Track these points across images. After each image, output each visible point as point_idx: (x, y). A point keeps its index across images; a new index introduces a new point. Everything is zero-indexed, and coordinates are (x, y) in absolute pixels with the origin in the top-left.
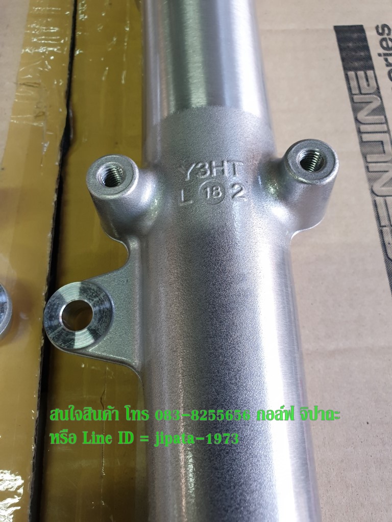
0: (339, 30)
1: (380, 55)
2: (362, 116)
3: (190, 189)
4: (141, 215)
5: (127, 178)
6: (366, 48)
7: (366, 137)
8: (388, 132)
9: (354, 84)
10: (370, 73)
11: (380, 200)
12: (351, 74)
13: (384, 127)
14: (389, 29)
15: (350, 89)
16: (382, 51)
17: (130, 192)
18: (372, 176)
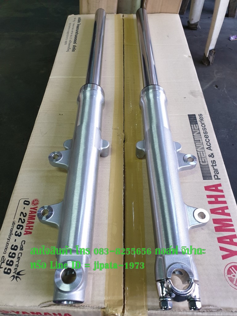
0: (189, 115)
2: (194, 134)
6: (196, 119)
7: (195, 139)
8: (201, 138)
9: (193, 127)
10: (197, 125)
11: (199, 153)
12: (192, 125)
13: (200, 137)
14: (202, 115)
15: (192, 129)
16: (200, 120)
18: (197, 147)
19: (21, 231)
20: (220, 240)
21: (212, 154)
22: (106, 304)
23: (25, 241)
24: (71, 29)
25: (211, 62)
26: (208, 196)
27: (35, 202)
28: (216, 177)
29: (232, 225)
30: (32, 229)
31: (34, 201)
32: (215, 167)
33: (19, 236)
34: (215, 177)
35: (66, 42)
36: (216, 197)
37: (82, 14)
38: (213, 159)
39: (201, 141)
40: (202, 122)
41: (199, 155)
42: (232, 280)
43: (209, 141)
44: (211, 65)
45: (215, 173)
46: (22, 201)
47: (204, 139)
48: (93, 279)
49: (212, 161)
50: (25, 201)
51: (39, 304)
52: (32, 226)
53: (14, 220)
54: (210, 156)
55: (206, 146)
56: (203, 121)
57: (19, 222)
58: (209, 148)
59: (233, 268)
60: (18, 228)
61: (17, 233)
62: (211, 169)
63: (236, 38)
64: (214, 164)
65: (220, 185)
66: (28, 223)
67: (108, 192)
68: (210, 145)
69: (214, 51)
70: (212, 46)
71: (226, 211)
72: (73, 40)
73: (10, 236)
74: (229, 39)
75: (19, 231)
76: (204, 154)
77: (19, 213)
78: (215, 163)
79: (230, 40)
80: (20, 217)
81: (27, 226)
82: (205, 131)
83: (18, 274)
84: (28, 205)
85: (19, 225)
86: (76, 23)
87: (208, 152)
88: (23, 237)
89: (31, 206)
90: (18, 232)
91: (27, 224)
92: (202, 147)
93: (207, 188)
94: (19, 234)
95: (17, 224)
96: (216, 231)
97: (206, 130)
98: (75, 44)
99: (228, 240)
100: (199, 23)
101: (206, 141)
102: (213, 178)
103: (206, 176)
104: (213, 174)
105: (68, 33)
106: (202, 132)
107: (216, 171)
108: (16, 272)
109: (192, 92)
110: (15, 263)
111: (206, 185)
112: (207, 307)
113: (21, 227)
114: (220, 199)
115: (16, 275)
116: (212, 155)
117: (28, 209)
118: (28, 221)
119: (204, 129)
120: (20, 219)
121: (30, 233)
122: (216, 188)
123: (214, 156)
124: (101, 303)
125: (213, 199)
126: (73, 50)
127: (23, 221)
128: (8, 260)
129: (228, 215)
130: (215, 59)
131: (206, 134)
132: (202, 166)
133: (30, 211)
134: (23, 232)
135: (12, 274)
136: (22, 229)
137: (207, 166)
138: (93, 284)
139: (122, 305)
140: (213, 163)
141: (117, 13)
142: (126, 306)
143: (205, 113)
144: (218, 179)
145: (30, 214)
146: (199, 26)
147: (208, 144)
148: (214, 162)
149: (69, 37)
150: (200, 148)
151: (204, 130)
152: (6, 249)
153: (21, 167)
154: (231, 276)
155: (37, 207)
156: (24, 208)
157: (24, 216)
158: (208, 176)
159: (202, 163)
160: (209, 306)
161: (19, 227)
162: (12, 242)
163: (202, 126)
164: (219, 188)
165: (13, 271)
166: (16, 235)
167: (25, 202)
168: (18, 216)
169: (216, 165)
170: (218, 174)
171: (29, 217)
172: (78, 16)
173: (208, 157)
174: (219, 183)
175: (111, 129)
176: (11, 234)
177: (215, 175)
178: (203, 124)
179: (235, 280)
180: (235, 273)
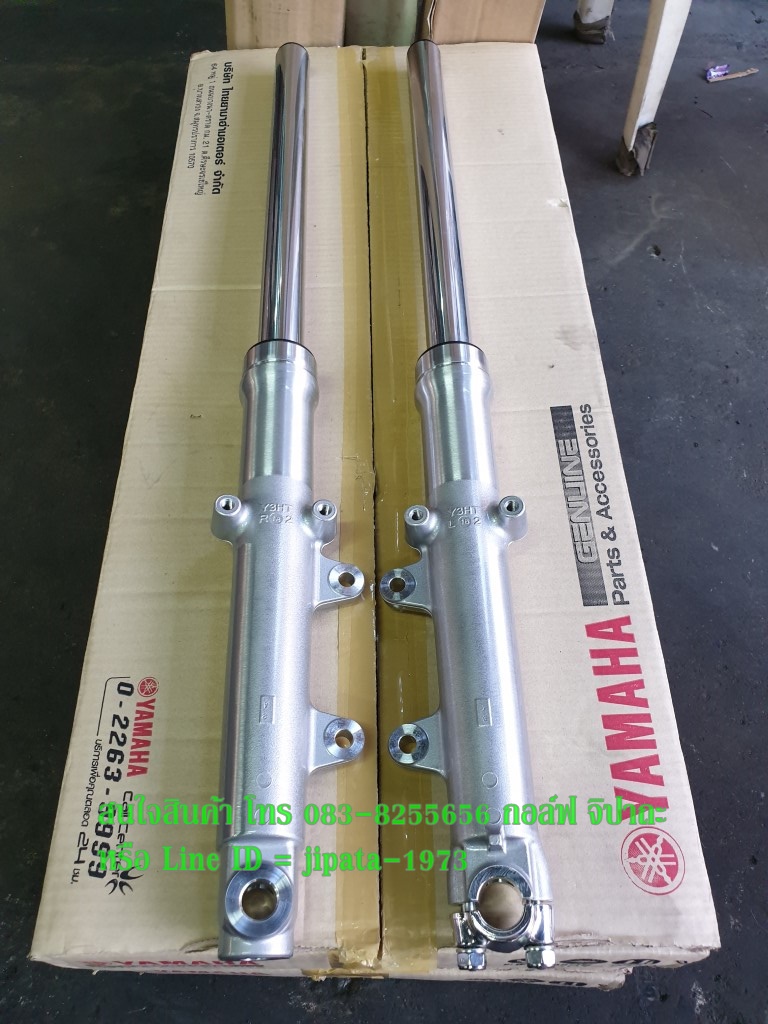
0: (553, 410)
1: (581, 427)
2: (566, 471)
3: (454, 520)
4: (430, 533)
5: (423, 516)
6: (573, 423)
7: (568, 485)
8: (584, 481)
9: (562, 448)
10: (574, 441)
11: (575, 526)
12: (561, 442)
13: (581, 478)
14: (590, 408)
15: (559, 452)
16: (584, 425)
17: (424, 523)
18: (571, 510)
19: (120, 767)
20: (618, 771)
21: (612, 530)
22: (339, 940)
23: (130, 792)
24: (204, 105)
25: (642, 167)
26: (595, 654)
27: (148, 687)
29: (650, 731)
30: (146, 760)
31: (143, 683)
32: (617, 570)
33: (117, 779)
34: (614, 598)
35: (192, 158)
36: (614, 654)
37: (234, 48)
38: (611, 545)
39: (583, 492)
40: (590, 431)
41: (576, 533)
42: (637, 871)
43: (605, 488)
44: (642, 174)
45: (616, 587)
46: (113, 686)
47: (591, 483)
49: (609, 551)
50: (122, 684)
51: (182, 944)
52: (147, 753)
53: (98, 738)
54: (605, 536)
55: (595, 507)
56: (593, 427)
57: (110, 742)
58: (604, 513)
59: (642, 840)
60: (112, 760)
61: (109, 773)
62: (606, 572)
63: (725, 74)
64: (615, 561)
65: (627, 621)
66: (134, 744)
67: (335, 653)
68: (607, 502)
69: (652, 131)
70: (646, 112)
71: (638, 694)
72: (212, 152)
73: (92, 780)
74: (704, 76)
75: (114, 767)
76: (590, 531)
77: (108, 717)
78: (618, 557)
79: (708, 82)
80: (113, 729)
81: (132, 754)
82: (594, 459)
83: (125, 875)
84: (129, 694)
85: (111, 751)
86: (219, 86)
87: (601, 524)
88: (127, 783)
89: (137, 697)
90: (111, 771)
91: (133, 747)
92: (585, 508)
93: (593, 630)
94: (116, 775)
95: (106, 748)
96: (609, 748)
97: (598, 456)
98: (219, 167)
99: (638, 771)
100: (609, 22)
101: (597, 490)
102: (610, 599)
103: (592, 595)
104: (609, 589)
105: (196, 122)
106: (586, 460)
107: (619, 579)
108: (120, 872)
109: (564, 332)
110: (114, 850)
111: (590, 622)
112: (574, 937)
113: (119, 757)
114: (624, 661)
115: (119, 880)
116: (610, 534)
117: (130, 708)
118: (134, 740)
119: (595, 453)
120: (113, 734)
121: (144, 771)
122: (615, 628)
123: (615, 535)
124: (327, 938)
125: (606, 662)
126: (217, 190)
127: (122, 740)
128: (96, 843)
129: (644, 703)
130: (655, 155)
131: (598, 469)
132: (583, 566)
133: (138, 712)
134: (124, 767)
135: (109, 877)
136: (120, 762)
137: (595, 567)
139: (376, 943)
140: (613, 557)
141: (346, 43)
142: (384, 941)
143: (600, 400)
144: (624, 603)
145: (137, 719)
146: (609, 33)
147: (603, 500)
148: (614, 553)
149: (200, 139)
150: (580, 511)
151: (593, 457)
152: (87, 813)
153: (100, 584)
154: (638, 860)
155: (153, 701)
156: (121, 703)
157: (124, 727)
158: (594, 596)
159: (582, 558)
160: (580, 933)
161: (112, 756)
162: (99, 796)
163: (589, 445)
164: (625, 629)
165: (110, 870)
166: (107, 777)
167: (122, 688)
168: (107, 727)
169: (619, 563)
170: (624, 587)
171: (135, 729)
172: (222, 57)
173: (599, 537)
174: (623, 615)
175: (338, 459)
176: (94, 775)
177: (614, 593)
178: (591, 436)
179: (646, 870)
180: (648, 852)
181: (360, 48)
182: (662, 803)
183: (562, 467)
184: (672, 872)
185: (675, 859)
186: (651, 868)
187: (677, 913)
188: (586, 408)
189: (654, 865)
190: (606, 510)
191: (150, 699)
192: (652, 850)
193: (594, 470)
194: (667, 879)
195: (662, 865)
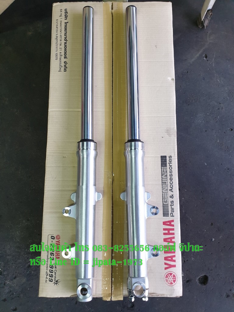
0: (161, 157)
1: (168, 163)
2: (163, 177)
6: (166, 161)
7: (163, 181)
8: (167, 180)
9: (162, 170)
10: (166, 167)
11: (163, 194)
12: (162, 167)
13: (166, 179)
18: (163, 189)
20: (166, 258)
21: (172, 195)
22: (103, 295)
23: (57, 263)
24: (59, 30)
26: (164, 229)
27: (58, 237)
28: (172, 214)
29: (175, 249)
31: (57, 236)
32: (173, 207)
35: (57, 55)
36: (169, 230)
39: (166, 183)
40: (171, 164)
41: (164, 196)
43: (172, 183)
44: (205, 28)
45: (172, 212)
46: (50, 237)
47: (169, 181)
48: (96, 283)
49: (171, 201)
50: (52, 236)
52: (59, 254)
53: (48, 249)
54: (171, 197)
55: (169, 188)
56: (171, 163)
59: (169, 274)
60: (51, 255)
61: (51, 258)
62: (170, 207)
64: (172, 204)
65: (173, 221)
69: (211, 13)
71: (173, 240)
72: (63, 53)
76: (167, 195)
77: (49, 244)
81: (56, 254)
83: (57, 281)
84: (54, 239)
85: (51, 253)
86: (64, 21)
87: (170, 193)
88: (55, 260)
89: (56, 240)
91: (56, 252)
92: (166, 188)
93: (165, 223)
94: (53, 259)
95: (50, 252)
96: (164, 253)
98: (65, 60)
99: (170, 259)
101: (170, 183)
102: (169, 215)
104: (170, 212)
105: (57, 39)
106: (168, 174)
107: (173, 210)
108: (56, 281)
109: (167, 130)
110: (54, 276)
111: (164, 221)
113: (53, 255)
114: (171, 232)
115: (56, 282)
116: (172, 197)
117: (54, 242)
118: (56, 250)
119: (171, 172)
120: (51, 249)
121: (59, 258)
125: (166, 232)
126: (65, 70)
127: (53, 250)
128: (50, 274)
129: (174, 242)
132: (164, 205)
133: (56, 243)
135: (53, 282)
136: (53, 256)
137: (167, 206)
138: (96, 285)
140: (172, 203)
142: (112, 294)
143: (175, 155)
144: (173, 216)
145: (56, 245)
147: (171, 186)
148: (172, 202)
149: (59, 46)
150: (165, 189)
151: (170, 173)
152: (47, 267)
154: (167, 278)
155: (60, 241)
156: (52, 241)
157: (53, 247)
158: (166, 214)
159: (164, 203)
162: (49, 264)
163: (170, 169)
164: (172, 223)
165: (54, 280)
168: (49, 247)
169: (173, 205)
170: (173, 212)
172: (64, 6)
173: (169, 197)
174: (172, 220)
175: (103, 171)
176: (48, 259)
177: (171, 213)
178: (171, 166)
179: (169, 281)
180: (170, 277)
181: (111, 3)
182: (174, 266)
183: (162, 175)
184: (174, 281)
185: (175, 279)
186: (170, 280)
187: (174, 290)
188: (170, 157)
189: (171, 280)
190: (172, 189)
191: (59, 240)
192: (171, 276)
193: (170, 177)
194: (173, 283)
195: (172, 280)
